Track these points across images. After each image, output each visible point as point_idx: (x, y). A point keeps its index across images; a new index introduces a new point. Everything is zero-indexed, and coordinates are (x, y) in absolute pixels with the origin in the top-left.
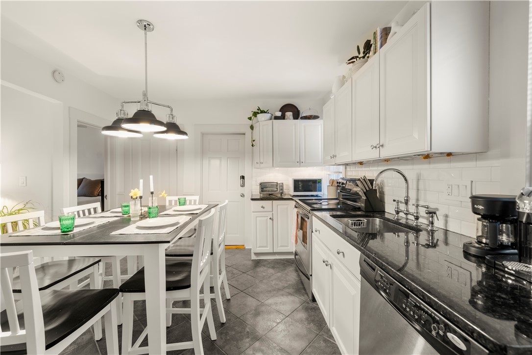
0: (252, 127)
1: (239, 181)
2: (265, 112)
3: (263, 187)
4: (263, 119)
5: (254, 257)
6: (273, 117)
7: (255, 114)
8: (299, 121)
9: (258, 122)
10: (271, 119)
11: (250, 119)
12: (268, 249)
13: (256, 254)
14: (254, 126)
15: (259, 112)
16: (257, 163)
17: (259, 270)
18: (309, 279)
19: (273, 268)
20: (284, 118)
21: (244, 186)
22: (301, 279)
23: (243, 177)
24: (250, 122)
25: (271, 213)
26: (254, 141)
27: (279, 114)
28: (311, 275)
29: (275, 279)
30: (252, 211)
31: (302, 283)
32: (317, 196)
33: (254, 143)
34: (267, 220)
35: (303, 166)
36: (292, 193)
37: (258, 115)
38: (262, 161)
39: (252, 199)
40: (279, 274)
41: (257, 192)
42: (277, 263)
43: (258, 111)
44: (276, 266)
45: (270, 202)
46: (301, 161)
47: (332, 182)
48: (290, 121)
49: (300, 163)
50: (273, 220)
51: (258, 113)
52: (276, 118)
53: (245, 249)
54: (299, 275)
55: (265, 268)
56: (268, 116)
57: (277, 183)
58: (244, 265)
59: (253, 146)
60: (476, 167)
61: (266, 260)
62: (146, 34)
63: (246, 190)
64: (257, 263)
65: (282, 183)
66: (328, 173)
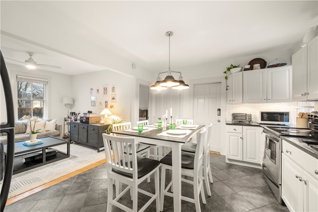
0: (226, 78)
1: (217, 112)
2: (236, 67)
3: (235, 116)
4: (235, 71)
5: (227, 161)
6: (243, 69)
7: (229, 69)
8: (266, 70)
9: (231, 74)
10: (241, 71)
11: (225, 72)
12: (239, 158)
13: (229, 159)
14: (228, 77)
15: (232, 67)
16: (230, 101)
17: (232, 170)
18: (278, 187)
19: (243, 171)
20: (252, 69)
21: (220, 115)
22: (268, 185)
23: (219, 110)
24: (225, 75)
25: (242, 134)
26: (228, 86)
27: (248, 66)
28: (281, 185)
29: (245, 180)
30: (227, 131)
31: (270, 188)
32: (284, 125)
33: (228, 88)
34: (238, 139)
35: (269, 102)
36: (259, 121)
37: (231, 70)
38: (234, 99)
39: (227, 124)
40: (248, 177)
41: (230, 119)
42: (246, 169)
43: (231, 67)
44: (245, 171)
45: (241, 127)
46: (268, 98)
48: (258, 70)
49: (267, 100)
50: (243, 139)
51: (231, 68)
52: (246, 70)
53: (220, 155)
54: (266, 182)
55: (237, 171)
56: (239, 69)
57: (246, 114)
58: (220, 165)
59: (227, 89)
61: (237, 165)
62: (169, 38)
63: (221, 118)
64: (230, 166)
65: (251, 115)
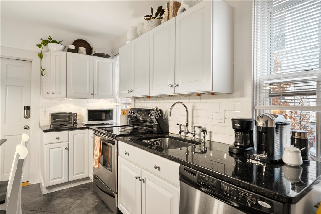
0: (41, 56)
1: (23, 112)
2: (57, 43)
3: (55, 117)
4: (55, 49)
5: (45, 192)
6: (66, 49)
7: (45, 43)
9: (49, 51)
10: (64, 50)
11: (40, 46)
12: (64, 180)
13: (48, 188)
14: (44, 54)
15: (51, 41)
16: (48, 93)
17: (55, 203)
18: (114, 197)
19: (70, 197)
20: (77, 52)
21: (29, 117)
22: (102, 200)
23: (27, 108)
24: (39, 50)
25: (67, 143)
26: (44, 70)
27: (73, 47)
28: (116, 193)
29: (76, 207)
30: (45, 143)
31: (104, 203)
32: (108, 124)
33: (43, 72)
34: (62, 150)
35: (96, 98)
36: (86, 122)
37: (49, 45)
38: (53, 91)
39: (44, 131)
40: (79, 201)
41: (47, 122)
42: (73, 191)
43: (49, 40)
44: (72, 194)
45: (66, 132)
46: (95, 93)
47: (123, 112)
48: (82, 56)
49: (94, 95)
50: (68, 150)
51: (49, 42)
52: (70, 50)
53: (30, 185)
54: (98, 197)
55: (62, 200)
56: (61, 47)
57: (71, 113)
58: (35, 203)
59: (42, 74)
60: (227, 102)
61: (60, 191)
63: (32, 122)
64: (50, 197)
65: (76, 114)
66: (117, 104)
